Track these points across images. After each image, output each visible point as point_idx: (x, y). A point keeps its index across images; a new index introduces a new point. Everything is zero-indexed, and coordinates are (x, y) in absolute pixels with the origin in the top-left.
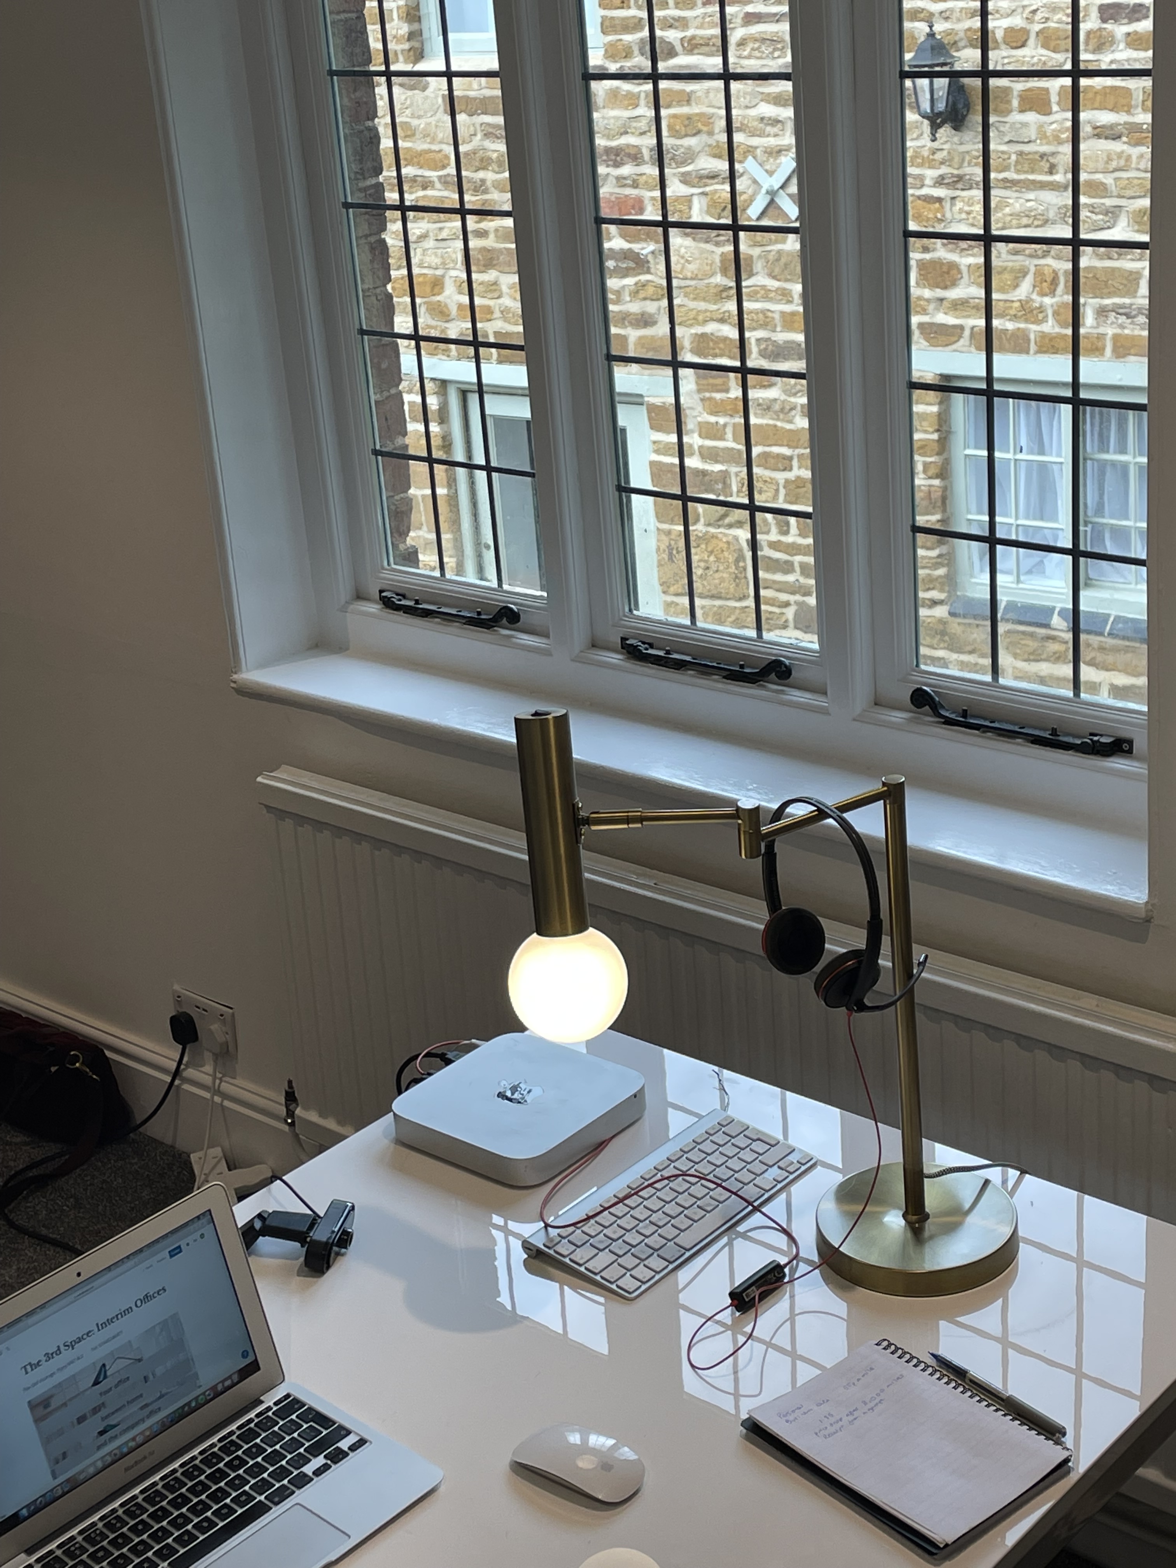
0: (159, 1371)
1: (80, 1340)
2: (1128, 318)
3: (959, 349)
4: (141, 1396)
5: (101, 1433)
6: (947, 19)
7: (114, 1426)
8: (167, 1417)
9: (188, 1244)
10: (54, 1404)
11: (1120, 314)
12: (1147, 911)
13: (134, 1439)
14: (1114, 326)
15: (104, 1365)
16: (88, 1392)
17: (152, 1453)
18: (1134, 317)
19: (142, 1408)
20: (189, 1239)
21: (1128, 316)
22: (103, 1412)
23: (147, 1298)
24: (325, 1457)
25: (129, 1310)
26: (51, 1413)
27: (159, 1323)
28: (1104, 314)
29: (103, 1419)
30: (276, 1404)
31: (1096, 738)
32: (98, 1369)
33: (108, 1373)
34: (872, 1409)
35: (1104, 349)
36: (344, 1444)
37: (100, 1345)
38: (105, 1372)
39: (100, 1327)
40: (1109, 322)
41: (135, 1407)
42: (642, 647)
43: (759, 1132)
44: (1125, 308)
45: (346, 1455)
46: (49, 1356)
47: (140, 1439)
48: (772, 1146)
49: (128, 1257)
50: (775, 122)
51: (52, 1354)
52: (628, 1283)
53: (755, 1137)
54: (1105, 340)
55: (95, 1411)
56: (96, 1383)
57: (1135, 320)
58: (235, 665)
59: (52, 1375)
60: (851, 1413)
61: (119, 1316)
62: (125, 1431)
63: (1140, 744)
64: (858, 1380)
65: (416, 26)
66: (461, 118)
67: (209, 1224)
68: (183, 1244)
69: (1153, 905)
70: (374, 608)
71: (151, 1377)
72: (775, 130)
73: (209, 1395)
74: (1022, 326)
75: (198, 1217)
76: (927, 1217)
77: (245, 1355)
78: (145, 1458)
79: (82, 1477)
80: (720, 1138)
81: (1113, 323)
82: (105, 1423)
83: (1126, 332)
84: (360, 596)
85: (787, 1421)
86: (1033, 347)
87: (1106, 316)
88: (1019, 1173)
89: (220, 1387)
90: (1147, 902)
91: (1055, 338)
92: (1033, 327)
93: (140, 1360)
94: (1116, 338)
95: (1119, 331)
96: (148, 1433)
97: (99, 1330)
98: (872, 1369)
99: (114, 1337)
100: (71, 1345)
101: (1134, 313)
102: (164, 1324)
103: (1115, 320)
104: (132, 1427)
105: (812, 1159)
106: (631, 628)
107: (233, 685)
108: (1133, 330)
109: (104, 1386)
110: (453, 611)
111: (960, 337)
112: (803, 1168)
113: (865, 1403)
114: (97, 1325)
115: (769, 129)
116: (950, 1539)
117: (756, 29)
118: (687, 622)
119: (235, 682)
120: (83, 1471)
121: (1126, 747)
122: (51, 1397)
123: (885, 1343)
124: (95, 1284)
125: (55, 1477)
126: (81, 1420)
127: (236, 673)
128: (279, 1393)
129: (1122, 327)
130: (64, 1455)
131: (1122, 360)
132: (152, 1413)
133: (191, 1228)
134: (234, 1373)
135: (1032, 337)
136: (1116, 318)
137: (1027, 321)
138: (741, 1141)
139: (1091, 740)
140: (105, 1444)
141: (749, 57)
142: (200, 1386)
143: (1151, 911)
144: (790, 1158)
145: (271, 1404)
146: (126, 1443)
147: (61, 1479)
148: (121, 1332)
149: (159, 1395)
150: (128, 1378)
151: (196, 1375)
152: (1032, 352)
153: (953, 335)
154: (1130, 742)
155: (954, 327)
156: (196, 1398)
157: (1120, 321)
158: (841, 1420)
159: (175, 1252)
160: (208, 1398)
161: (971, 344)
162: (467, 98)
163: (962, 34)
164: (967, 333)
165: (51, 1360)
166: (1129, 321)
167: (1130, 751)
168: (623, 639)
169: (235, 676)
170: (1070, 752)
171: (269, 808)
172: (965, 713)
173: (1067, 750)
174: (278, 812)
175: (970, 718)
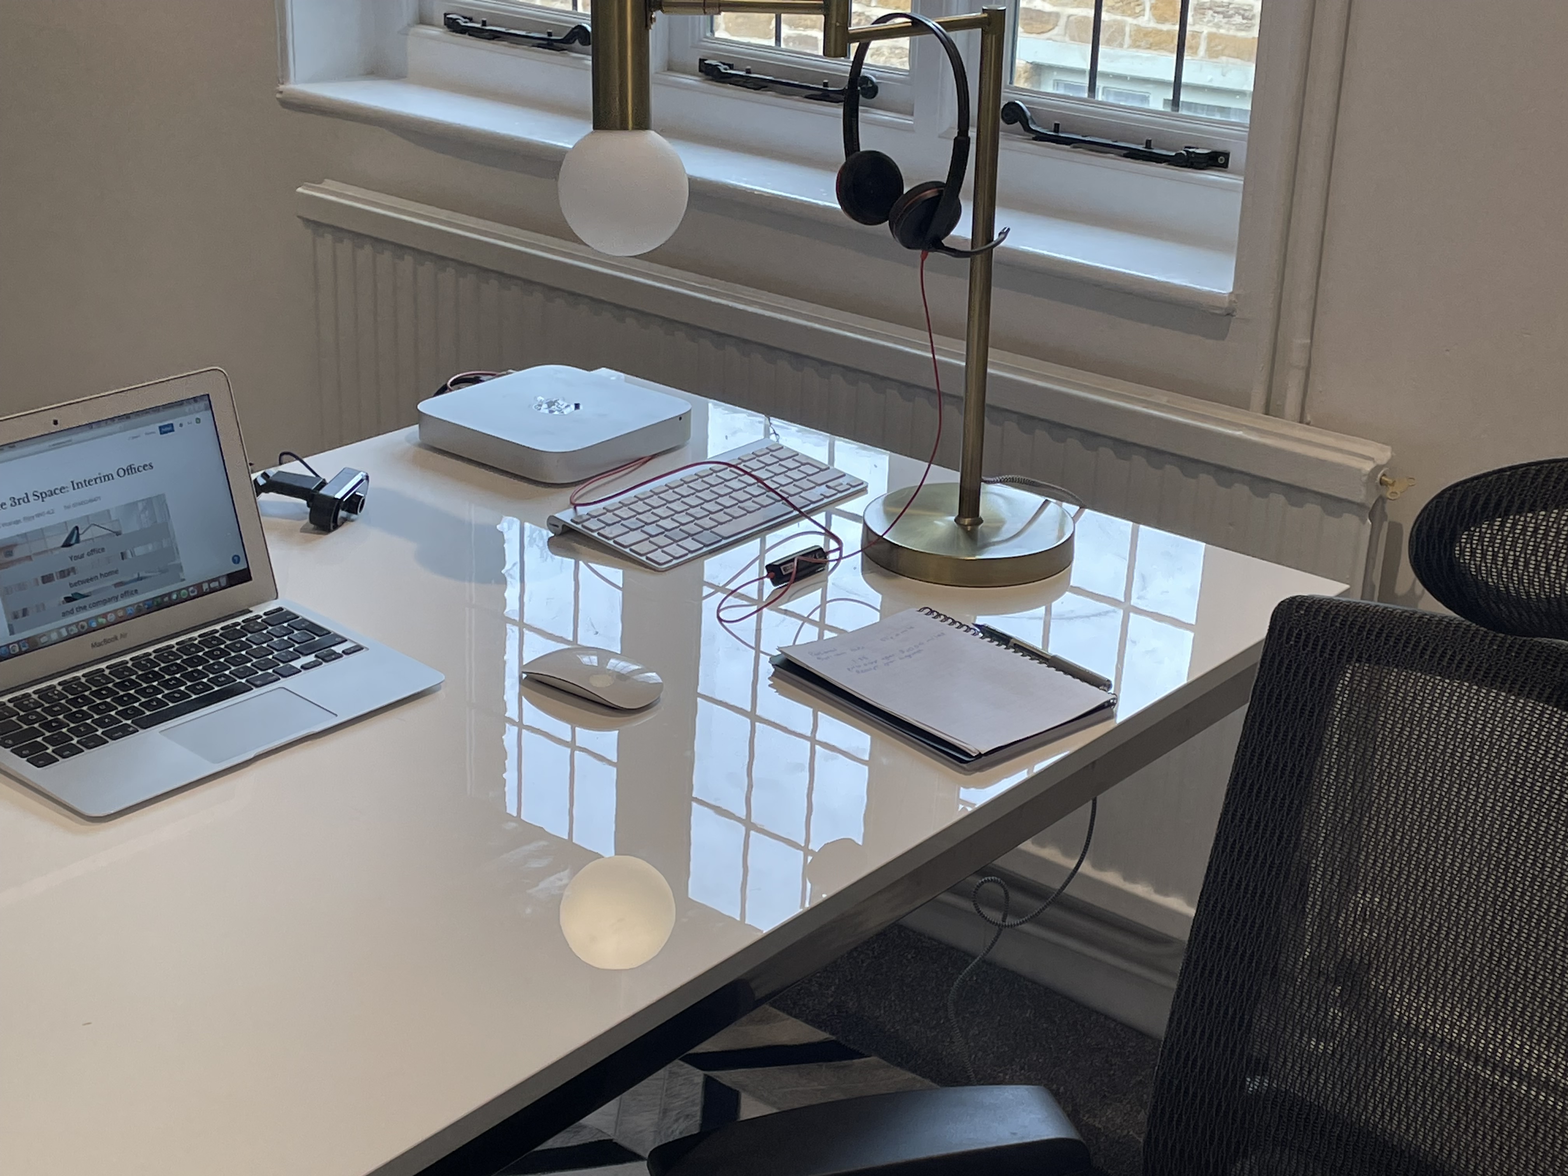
0: (139, 551)
1: (52, 493)
2: (1224, 17)
3: (1053, 37)
4: (116, 572)
5: (68, 600)
7: (84, 596)
8: (144, 602)
9: (181, 425)
10: (17, 554)
11: (1218, 13)
12: (1230, 301)
13: (104, 616)
14: (1211, 24)
15: (77, 528)
16: (57, 552)
17: (123, 636)
18: (1231, 16)
19: (117, 585)
20: (184, 420)
21: (1226, 16)
22: (72, 578)
23: (130, 470)
24: (316, 656)
25: (108, 477)
26: (12, 563)
27: (143, 500)
28: (1202, 11)
29: (71, 585)
30: (265, 614)
31: (1191, 150)
32: (70, 529)
33: (82, 538)
34: (910, 656)
35: (1197, 48)
36: (338, 649)
37: (75, 505)
38: (78, 535)
39: (76, 486)
40: (1205, 20)
41: (109, 582)
42: (722, 68)
43: (808, 458)
44: (1223, 7)
45: (339, 656)
46: (15, 502)
47: (112, 618)
48: (821, 470)
49: (112, 419)
51: (19, 500)
52: (659, 556)
53: (804, 461)
54: (1200, 38)
55: (63, 574)
56: (67, 544)
57: (1232, 19)
58: (284, 78)
59: (17, 522)
60: (887, 658)
61: (98, 481)
62: (96, 605)
63: (1238, 157)
64: (897, 635)
67: (206, 409)
68: (176, 422)
69: (1237, 296)
70: (438, 32)
71: (129, 555)
73: (193, 592)
74: (1119, 18)
75: (195, 399)
76: (981, 521)
77: (236, 560)
78: (116, 638)
79: (43, 640)
80: (768, 459)
81: (1209, 22)
82: (74, 590)
83: (1222, 31)
84: (423, 20)
85: (819, 658)
86: (1127, 40)
87: (1204, 14)
88: (1078, 508)
89: (205, 587)
90: (1231, 293)
91: (1151, 32)
92: (1130, 20)
93: (118, 534)
94: (1211, 37)
95: (1214, 30)
96: (121, 614)
97: (74, 489)
98: (911, 628)
99: (91, 501)
100: (41, 496)
101: (1231, 12)
102: (149, 501)
103: (1211, 19)
104: (105, 602)
105: (862, 483)
106: (709, 48)
107: (278, 96)
108: (1229, 30)
109: (76, 549)
110: (523, 33)
111: (1055, 25)
112: (852, 490)
113: (903, 652)
114: (72, 482)
116: (984, 749)
118: (772, 42)
119: (281, 92)
120: (43, 635)
121: (1221, 160)
122: (15, 545)
123: (928, 610)
124: (74, 438)
125: (12, 632)
126: (47, 579)
127: (283, 84)
128: (272, 606)
129: (1218, 26)
130: (25, 612)
131: (1215, 60)
132: (126, 594)
133: (187, 408)
134: (223, 576)
135: (1127, 29)
136: (1212, 16)
137: (1123, 13)
138: (790, 464)
139: (1187, 152)
140: (71, 612)
142: (184, 580)
143: (1235, 302)
144: (840, 480)
145: (261, 613)
146: (96, 618)
147: (18, 637)
148: (99, 498)
149: (136, 576)
150: (103, 550)
151: (180, 568)
152: (1126, 46)
153: (1047, 22)
154: (1226, 155)
155: (1050, 14)
156: (179, 591)
157: (1216, 20)
158: (876, 662)
159: (167, 429)
160: (192, 595)
161: (1065, 33)
164: (1062, 22)
165: (18, 506)
166: (1226, 20)
167: (1225, 165)
168: (702, 61)
169: (281, 87)
170: (1163, 165)
171: (307, 221)
172: (1057, 128)
173: (1161, 163)
174: (316, 226)
175: (1062, 132)
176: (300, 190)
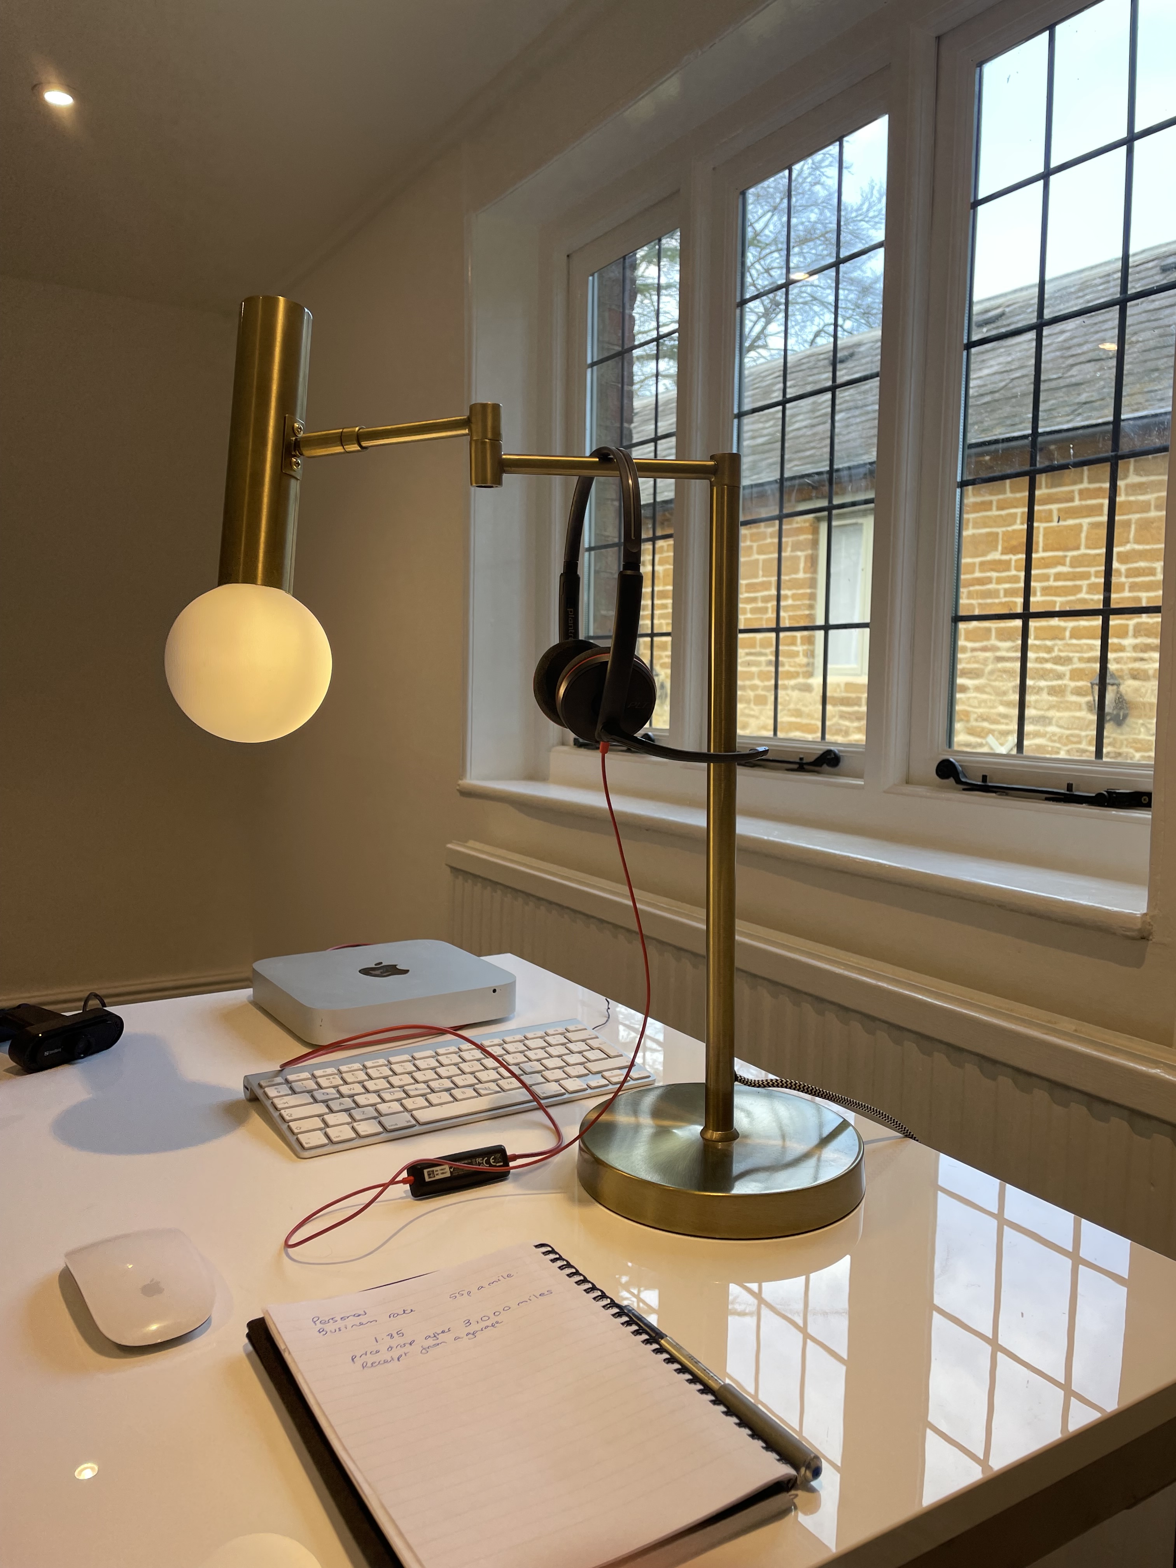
6: (1118, 663)
12: (1144, 922)
34: (474, 1333)
48: (610, 1057)
50: (1005, 716)
52: (313, 1138)
53: (596, 1047)
58: (462, 774)
60: (435, 1336)
63: (1161, 796)
64: (480, 1288)
65: (811, 660)
66: (829, 708)
69: (1151, 915)
72: (1007, 721)
76: (736, 1136)
80: (556, 1040)
85: (322, 1330)
90: (1145, 914)
98: (509, 1276)
105: (649, 1077)
107: (456, 786)
112: (632, 1083)
113: (468, 1325)
115: (1002, 721)
117: (1000, 665)
119: (459, 785)
121: (1145, 799)
123: (547, 1248)
127: (460, 779)
139: (1108, 792)
141: (995, 680)
144: (622, 1071)
154: (1149, 795)
158: (411, 1343)
162: (833, 698)
163: (1126, 672)
167: (1149, 805)
169: (460, 782)
170: (1084, 805)
171: (452, 868)
172: (984, 778)
173: (1082, 803)
174: (455, 870)
175: (990, 782)
176: (449, 846)
